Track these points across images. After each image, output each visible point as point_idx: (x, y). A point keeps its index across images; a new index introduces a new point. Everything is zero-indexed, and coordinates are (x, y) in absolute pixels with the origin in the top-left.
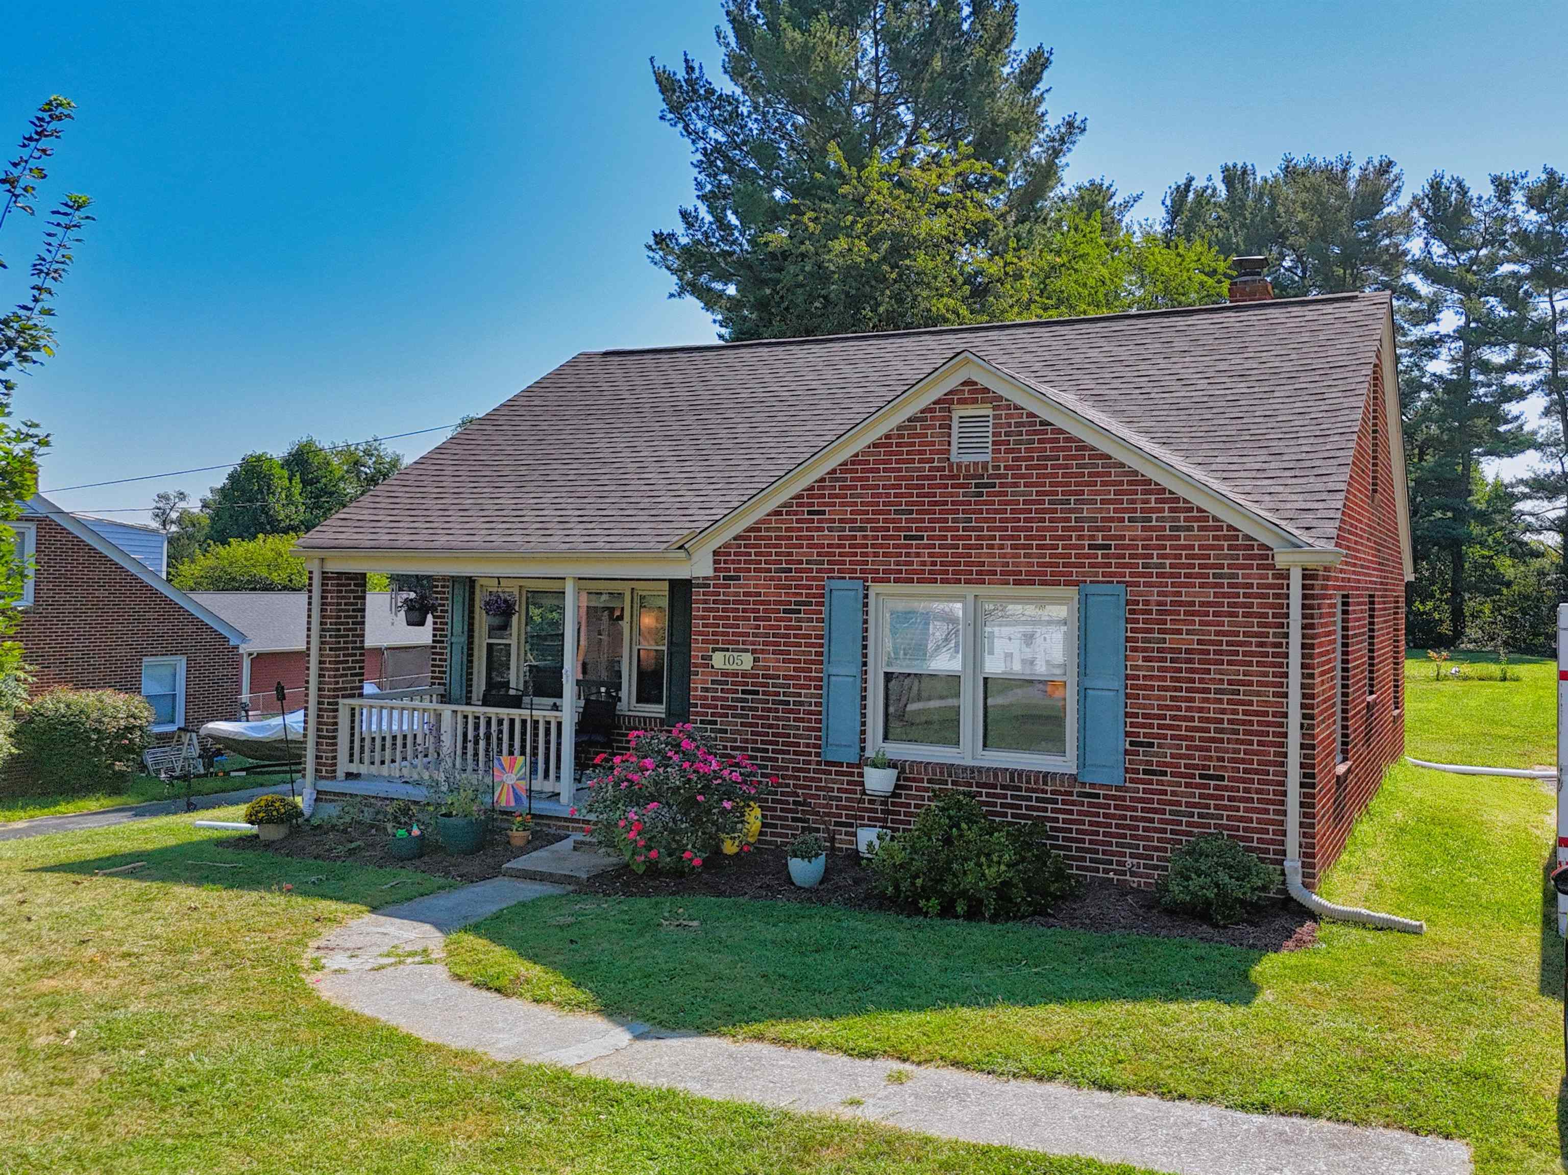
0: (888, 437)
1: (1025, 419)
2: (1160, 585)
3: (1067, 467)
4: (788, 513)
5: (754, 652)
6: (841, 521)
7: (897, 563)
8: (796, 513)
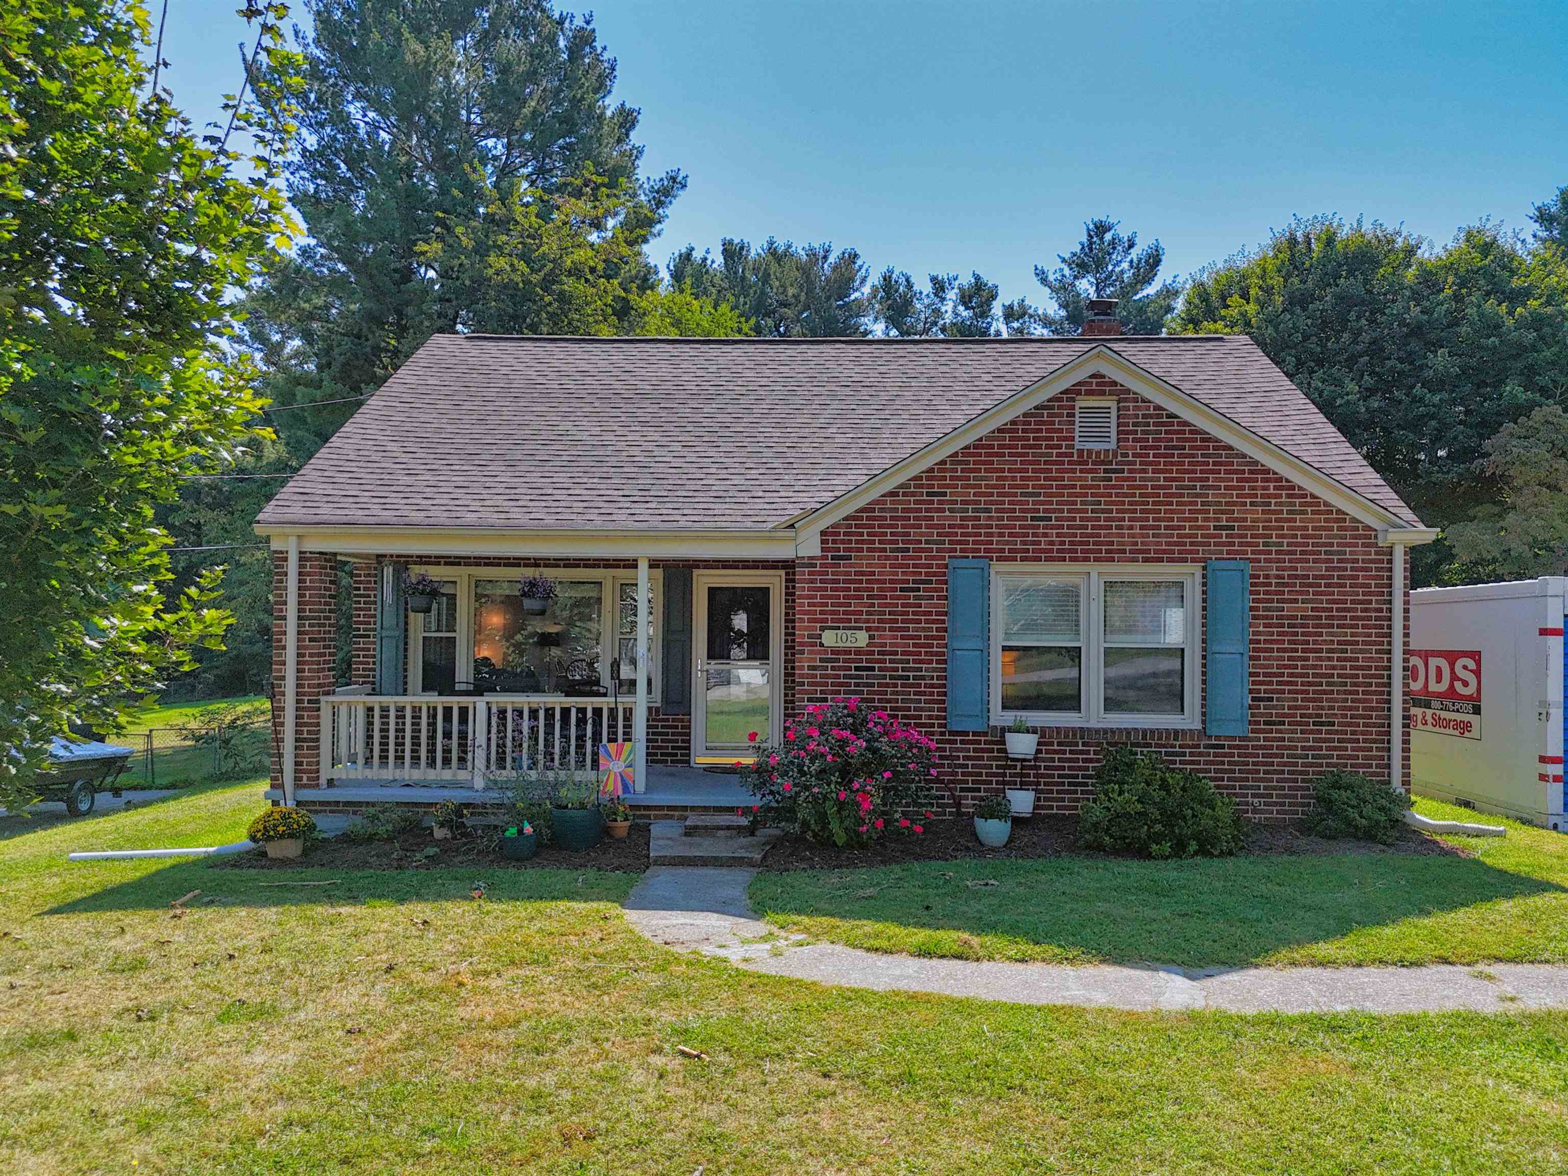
0: (1013, 422)
1: (1152, 412)
2: (1278, 561)
3: (1193, 455)
4: (904, 494)
5: (868, 629)
6: (963, 502)
7: (1024, 543)
8: (913, 494)
